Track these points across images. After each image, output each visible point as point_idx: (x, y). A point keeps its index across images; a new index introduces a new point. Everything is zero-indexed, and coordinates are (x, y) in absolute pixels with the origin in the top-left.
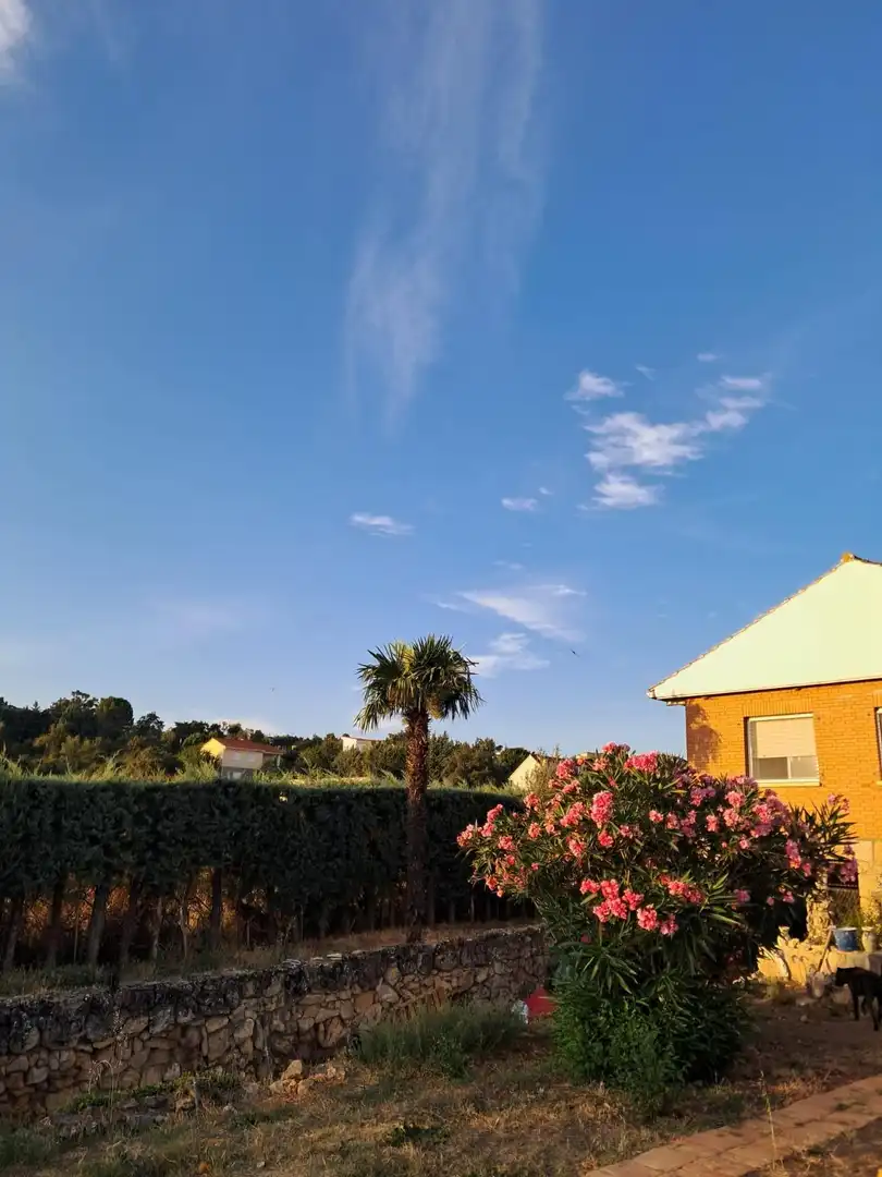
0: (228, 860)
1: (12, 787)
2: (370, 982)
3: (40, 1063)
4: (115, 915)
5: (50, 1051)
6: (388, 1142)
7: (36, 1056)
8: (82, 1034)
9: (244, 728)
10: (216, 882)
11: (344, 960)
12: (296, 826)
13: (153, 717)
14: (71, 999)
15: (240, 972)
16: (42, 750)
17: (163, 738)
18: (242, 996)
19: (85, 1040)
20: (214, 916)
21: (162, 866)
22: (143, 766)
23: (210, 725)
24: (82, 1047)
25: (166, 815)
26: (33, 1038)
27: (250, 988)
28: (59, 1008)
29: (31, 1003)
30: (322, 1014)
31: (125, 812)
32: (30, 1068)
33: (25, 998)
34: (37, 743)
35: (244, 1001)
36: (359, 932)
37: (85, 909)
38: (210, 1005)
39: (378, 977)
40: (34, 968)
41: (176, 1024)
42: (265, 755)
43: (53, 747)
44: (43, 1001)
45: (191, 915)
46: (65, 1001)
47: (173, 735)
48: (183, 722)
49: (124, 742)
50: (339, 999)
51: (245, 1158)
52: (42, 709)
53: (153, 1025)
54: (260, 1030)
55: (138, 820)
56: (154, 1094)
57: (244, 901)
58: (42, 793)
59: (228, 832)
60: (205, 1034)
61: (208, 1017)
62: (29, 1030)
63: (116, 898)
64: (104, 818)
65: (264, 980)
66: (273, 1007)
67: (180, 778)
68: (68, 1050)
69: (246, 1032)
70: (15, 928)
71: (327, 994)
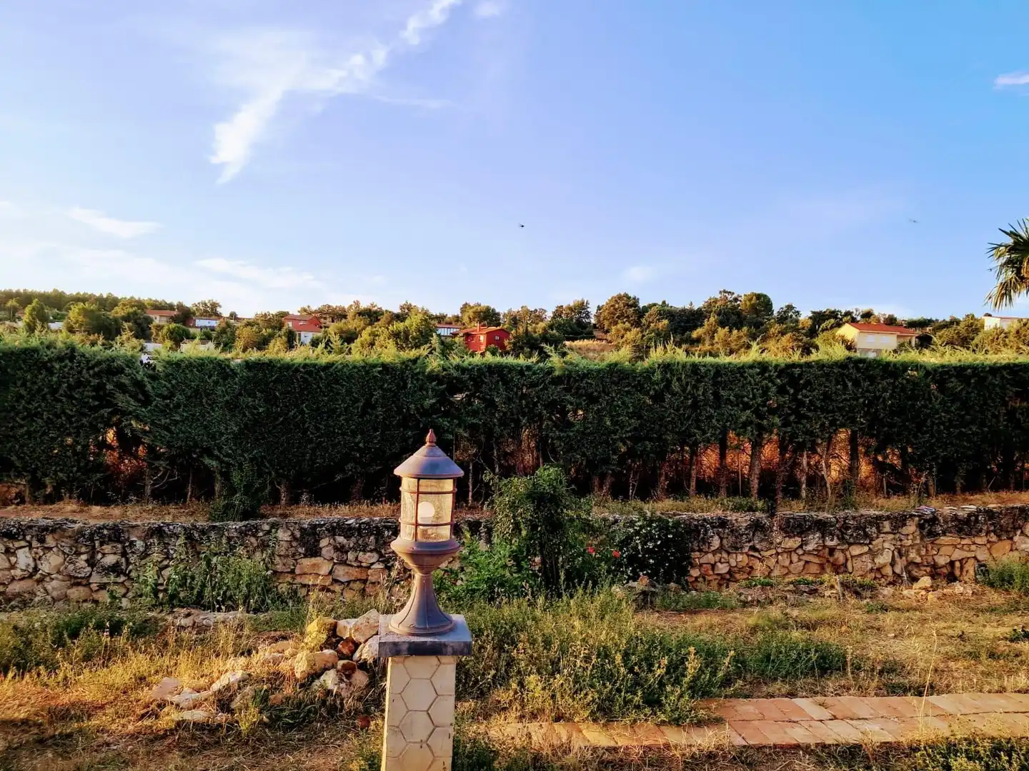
0: (862, 424)
1: (680, 367)
2: (1007, 532)
3: (723, 560)
4: (770, 464)
5: (729, 553)
6: (1006, 639)
7: (719, 555)
8: (751, 544)
9: (876, 313)
10: (852, 440)
11: (979, 511)
12: (926, 396)
13: (790, 307)
14: (741, 520)
15: (877, 513)
16: (699, 340)
17: (800, 326)
18: (879, 532)
19: (753, 548)
20: (853, 469)
21: (804, 427)
22: (785, 349)
23: (843, 312)
24: (751, 553)
25: (805, 386)
26: (716, 543)
27: (887, 526)
28: (733, 525)
29: (712, 518)
30: (957, 555)
31: (770, 384)
32: (716, 563)
33: (707, 515)
34: (695, 335)
35: (882, 535)
36: (996, 491)
37: (745, 458)
38: (852, 535)
39: (1015, 529)
40: (711, 497)
41: (825, 547)
42: (898, 337)
43: (707, 338)
44: (719, 518)
45: (832, 467)
46: (736, 520)
47: (810, 322)
48: (818, 310)
49: (767, 330)
50: (974, 543)
51: (878, 629)
52: (696, 308)
53: (806, 545)
54: (897, 559)
55: (782, 391)
56: (808, 584)
57: (880, 458)
58: (703, 371)
59: (861, 400)
60: (849, 556)
61: (850, 544)
62: (712, 537)
63: (769, 451)
64: (753, 389)
65: (899, 521)
66: (910, 542)
67: (814, 357)
68: (742, 553)
69: (884, 559)
70: (694, 467)
71: (961, 538)
